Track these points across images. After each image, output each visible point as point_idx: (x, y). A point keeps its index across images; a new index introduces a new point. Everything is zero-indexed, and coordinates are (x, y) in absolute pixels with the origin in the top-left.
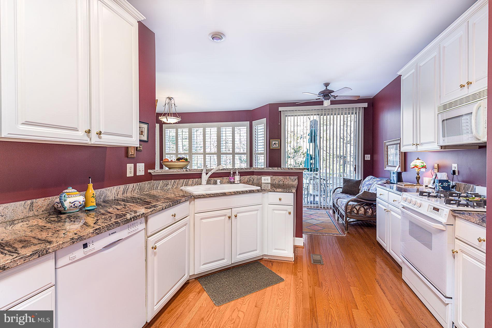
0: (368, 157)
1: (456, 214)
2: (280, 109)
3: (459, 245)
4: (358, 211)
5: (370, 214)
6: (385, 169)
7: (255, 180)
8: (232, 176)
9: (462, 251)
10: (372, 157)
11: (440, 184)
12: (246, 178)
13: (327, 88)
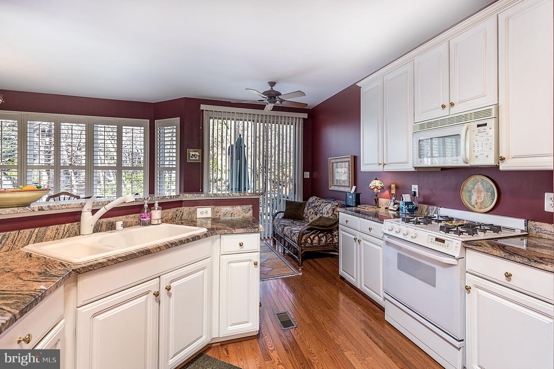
0: (307, 175)
1: (470, 246)
2: (203, 107)
3: (470, 281)
4: (312, 241)
5: (323, 242)
6: (330, 189)
7: (185, 214)
8: (146, 211)
9: (477, 287)
10: (311, 175)
11: (406, 206)
12: (171, 212)
13: (272, 88)
